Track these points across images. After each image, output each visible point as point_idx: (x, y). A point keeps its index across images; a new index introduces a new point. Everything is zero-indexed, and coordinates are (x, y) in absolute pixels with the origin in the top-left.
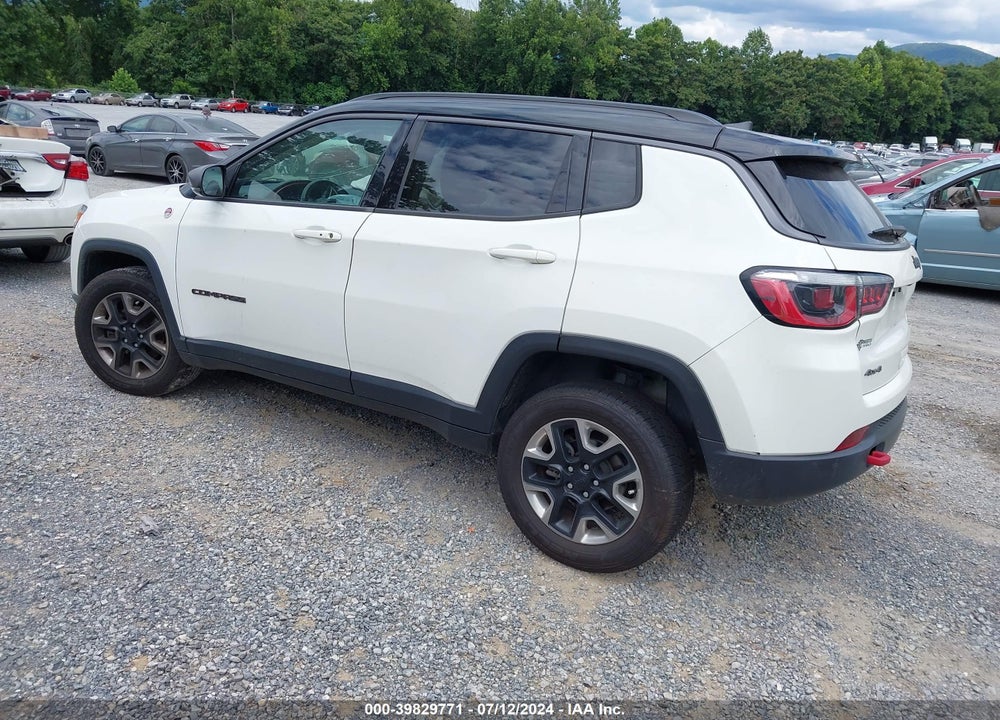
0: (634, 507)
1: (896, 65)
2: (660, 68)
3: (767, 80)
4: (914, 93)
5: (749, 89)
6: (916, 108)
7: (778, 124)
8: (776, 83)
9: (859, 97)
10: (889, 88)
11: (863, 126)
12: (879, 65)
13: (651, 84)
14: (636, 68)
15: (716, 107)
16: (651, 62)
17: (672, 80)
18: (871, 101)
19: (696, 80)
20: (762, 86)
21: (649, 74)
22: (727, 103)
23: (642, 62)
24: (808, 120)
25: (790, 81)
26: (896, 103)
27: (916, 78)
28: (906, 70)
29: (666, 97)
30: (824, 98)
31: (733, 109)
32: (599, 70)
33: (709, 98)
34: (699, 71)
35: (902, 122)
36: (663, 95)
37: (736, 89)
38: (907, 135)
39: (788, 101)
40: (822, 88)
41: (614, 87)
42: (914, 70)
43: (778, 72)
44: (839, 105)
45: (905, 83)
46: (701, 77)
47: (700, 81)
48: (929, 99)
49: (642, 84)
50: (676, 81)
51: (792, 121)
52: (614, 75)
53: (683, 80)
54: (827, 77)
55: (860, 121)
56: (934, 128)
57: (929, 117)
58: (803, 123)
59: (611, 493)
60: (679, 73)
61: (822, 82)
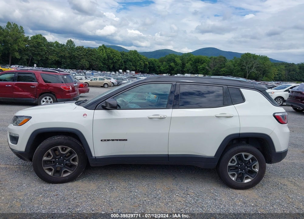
0: (257, 170)
1: (109, 51)
2: (42, 49)
3: (75, 53)
4: (114, 58)
5: (70, 56)
6: (116, 62)
7: (80, 66)
8: (78, 55)
9: (101, 59)
10: (108, 57)
11: (103, 67)
12: (104, 51)
13: (39, 54)
14: (33, 49)
15: (61, 62)
16: (37, 47)
17: (46, 53)
18: (104, 60)
19: (54, 53)
20: (74, 55)
21: (38, 51)
22: (65, 60)
23: (35, 47)
24: (89, 65)
25: (82, 54)
26: (111, 61)
27: (114, 54)
28: (111, 52)
29: (45, 58)
30: (92, 59)
31: (66, 62)
32: (19, 49)
33: (58, 59)
34: (54, 51)
35: (113, 66)
36: (44, 58)
37: (67, 56)
38: (115, 69)
39: (82, 60)
40: (91, 57)
41: (26, 55)
42: (113, 52)
43: (78, 52)
44: (96, 61)
45: (112, 56)
46: (55, 53)
47: (55, 54)
48: (119, 60)
49: (35, 54)
50: (47, 54)
51: (84, 65)
52: (25, 51)
53: (49, 53)
54: (91, 54)
55: (102, 66)
56: (121, 68)
57: (119, 65)
58: (88, 66)
59: (252, 169)
60: (48, 51)
61: (91, 55)
